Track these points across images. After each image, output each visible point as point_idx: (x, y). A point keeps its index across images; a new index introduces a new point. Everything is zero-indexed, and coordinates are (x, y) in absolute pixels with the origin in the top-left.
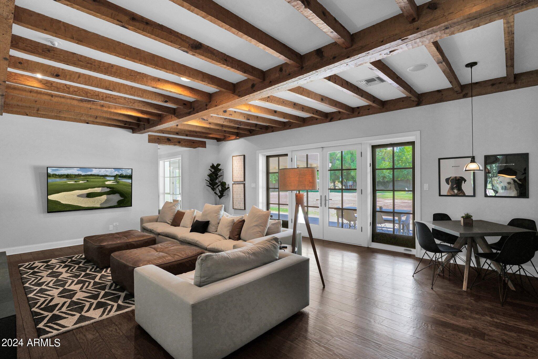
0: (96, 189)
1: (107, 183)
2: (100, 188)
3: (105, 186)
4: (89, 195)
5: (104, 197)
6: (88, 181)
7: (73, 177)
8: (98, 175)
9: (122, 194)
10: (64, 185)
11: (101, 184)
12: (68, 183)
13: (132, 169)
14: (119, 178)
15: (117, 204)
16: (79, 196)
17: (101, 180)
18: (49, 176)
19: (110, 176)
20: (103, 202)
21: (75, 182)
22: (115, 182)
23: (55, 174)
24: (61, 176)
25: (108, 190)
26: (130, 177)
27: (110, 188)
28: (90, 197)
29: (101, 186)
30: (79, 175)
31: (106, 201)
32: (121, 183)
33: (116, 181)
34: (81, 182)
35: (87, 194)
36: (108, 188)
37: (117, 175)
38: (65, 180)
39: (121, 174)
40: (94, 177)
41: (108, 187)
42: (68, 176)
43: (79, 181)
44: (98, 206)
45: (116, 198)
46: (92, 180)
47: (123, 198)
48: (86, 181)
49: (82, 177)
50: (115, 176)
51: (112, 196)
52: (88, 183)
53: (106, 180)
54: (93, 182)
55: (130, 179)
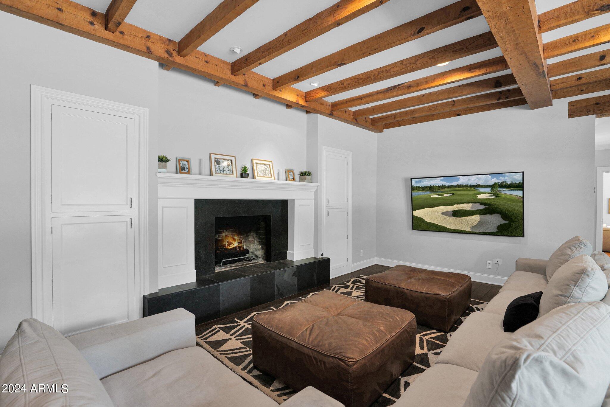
0: (464, 205)
1: (480, 197)
2: (470, 205)
3: (478, 201)
4: (456, 214)
5: (476, 218)
6: (453, 194)
7: (437, 189)
8: (467, 186)
9: (504, 215)
10: (427, 199)
11: (470, 198)
12: (432, 196)
13: (523, 172)
14: (499, 189)
15: (497, 231)
16: (444, 214)
17: (472, 192)
18: (413, 188)
19: (485, 186)
20: (474, 224)
21: (439, 195)
22: (492, 195)
23: (418, 186)
24: (424, 189)
25: (482, 207)
26: (520, 186)
27: (485, 204)
28: (457, 217)
29: (471, 201)
30: (443, 187)
31: (480, 224)
32: (503, 196)
33: (494, 194)
34: (445, 195)
35: (453, 211)
36: (481, 204)
37: (495, 184)
38: (427, 193)
39: (501, 183)
40: (462, 189)
41: (481, 202)
42: (431, 189)
43: (443, 195)
44: (469, 230)
45: (496, 220)
46: (459, 192)
47: (507, 222)
48: (451, 194)
49: (446, 189)
50: (493, 186)
51: (487, 217)
52: (455, 197)
53: (478, 192)
54: (459, 195)
55: (520, 190)
